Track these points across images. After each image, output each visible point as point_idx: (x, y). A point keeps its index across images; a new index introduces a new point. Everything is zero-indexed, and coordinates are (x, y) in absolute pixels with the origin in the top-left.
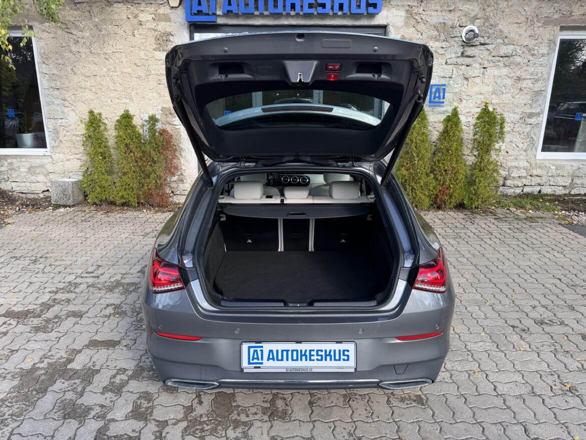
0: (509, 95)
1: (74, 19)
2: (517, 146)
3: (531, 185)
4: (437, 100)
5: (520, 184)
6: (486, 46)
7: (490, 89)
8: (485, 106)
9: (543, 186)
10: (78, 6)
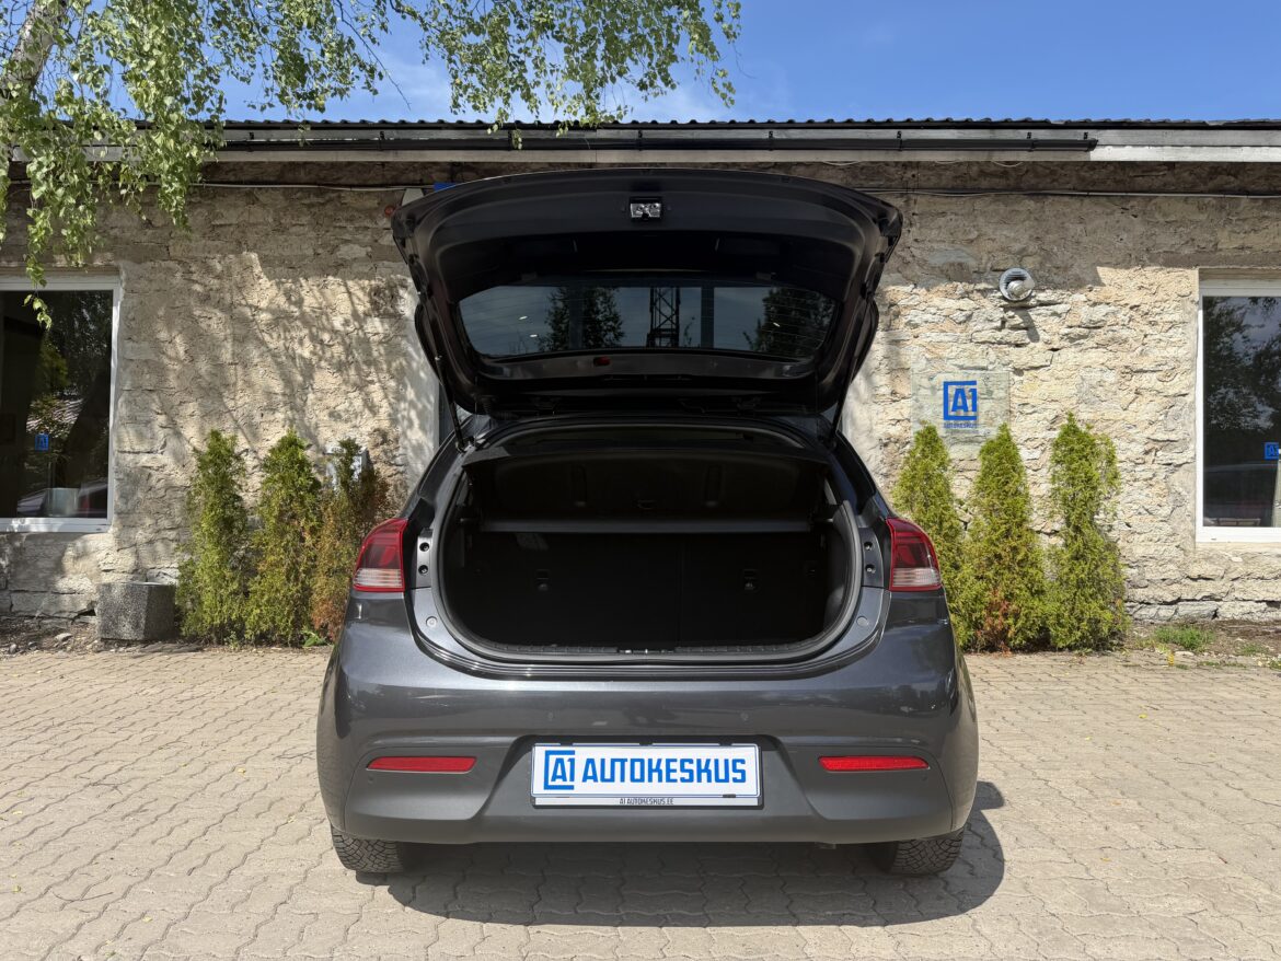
0: (1114, 404)
1: (206, 254)
2: (1147, 510)
3: (1193, 600)
4: (962, 413)
5: (1169, 597)
6: (1052, 307)
7: (1073, 390)
8: (1069, 420)
9: (1221, 600)
10: (218, 231)
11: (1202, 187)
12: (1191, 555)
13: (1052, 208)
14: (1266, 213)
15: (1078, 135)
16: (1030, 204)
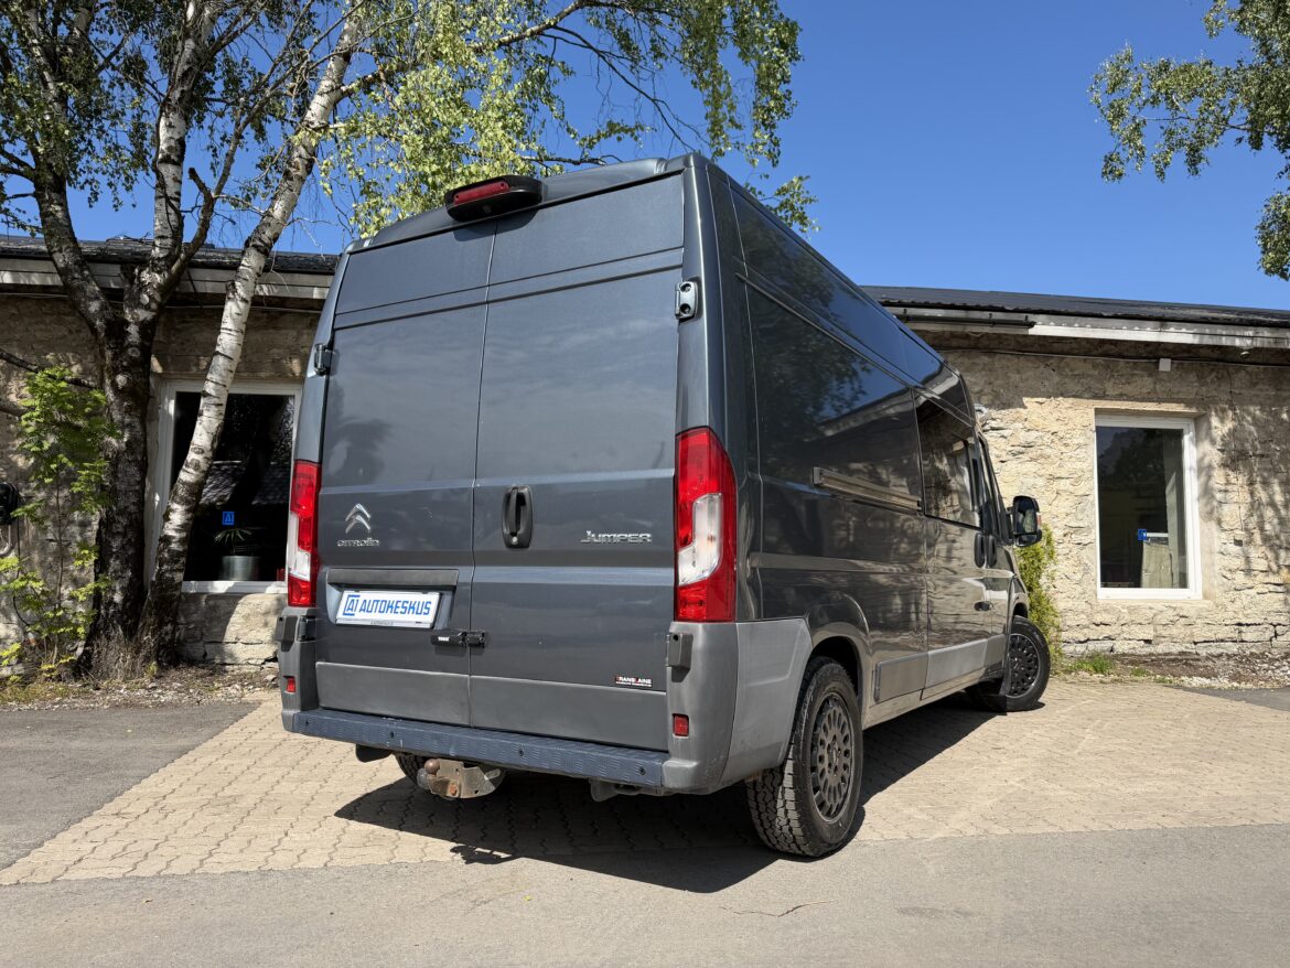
0: (1043, 501)
3: (1098, 640)
5: (1082, 638)
7: (1014, 490)
9: (1115, 639)
11: (1095, 352)
12: (1095, 608)
15: (1021, 317)
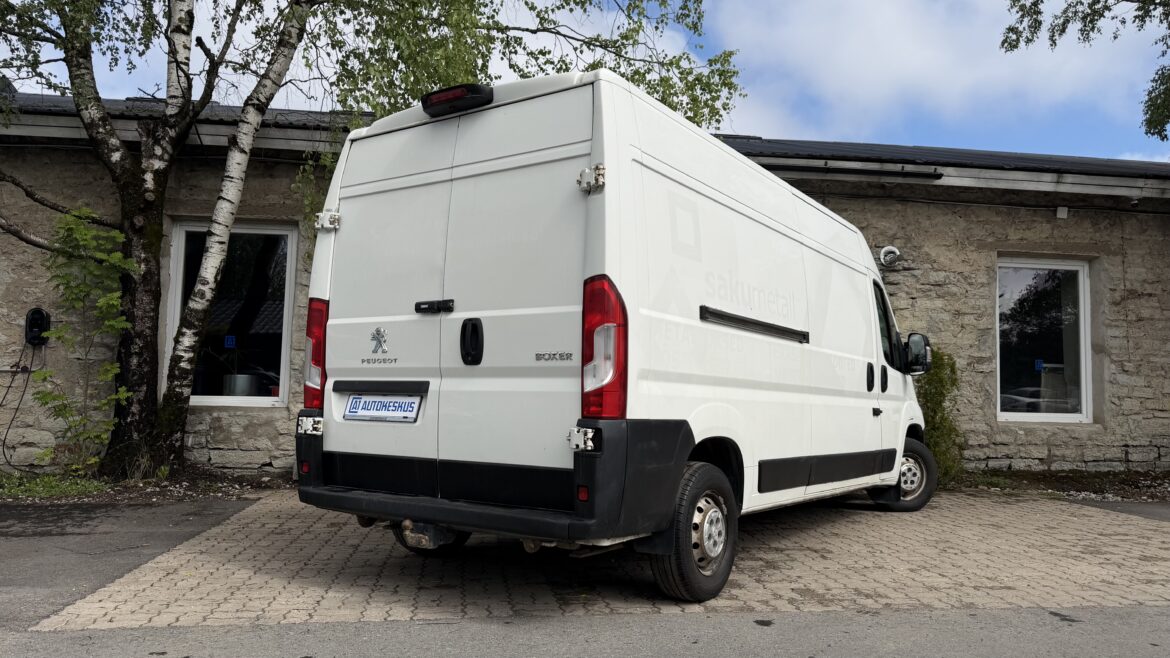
0: (949, 334)
2: (969, 401)
3: (997, 458)
5: (983, 456)
6: (912, 272)
7: (923, 324)
11: (999, 201)
12: (995, 429)
13: (910, 210)
14: (1035, 219)
15: (930, 169)
16: (899, 207)
